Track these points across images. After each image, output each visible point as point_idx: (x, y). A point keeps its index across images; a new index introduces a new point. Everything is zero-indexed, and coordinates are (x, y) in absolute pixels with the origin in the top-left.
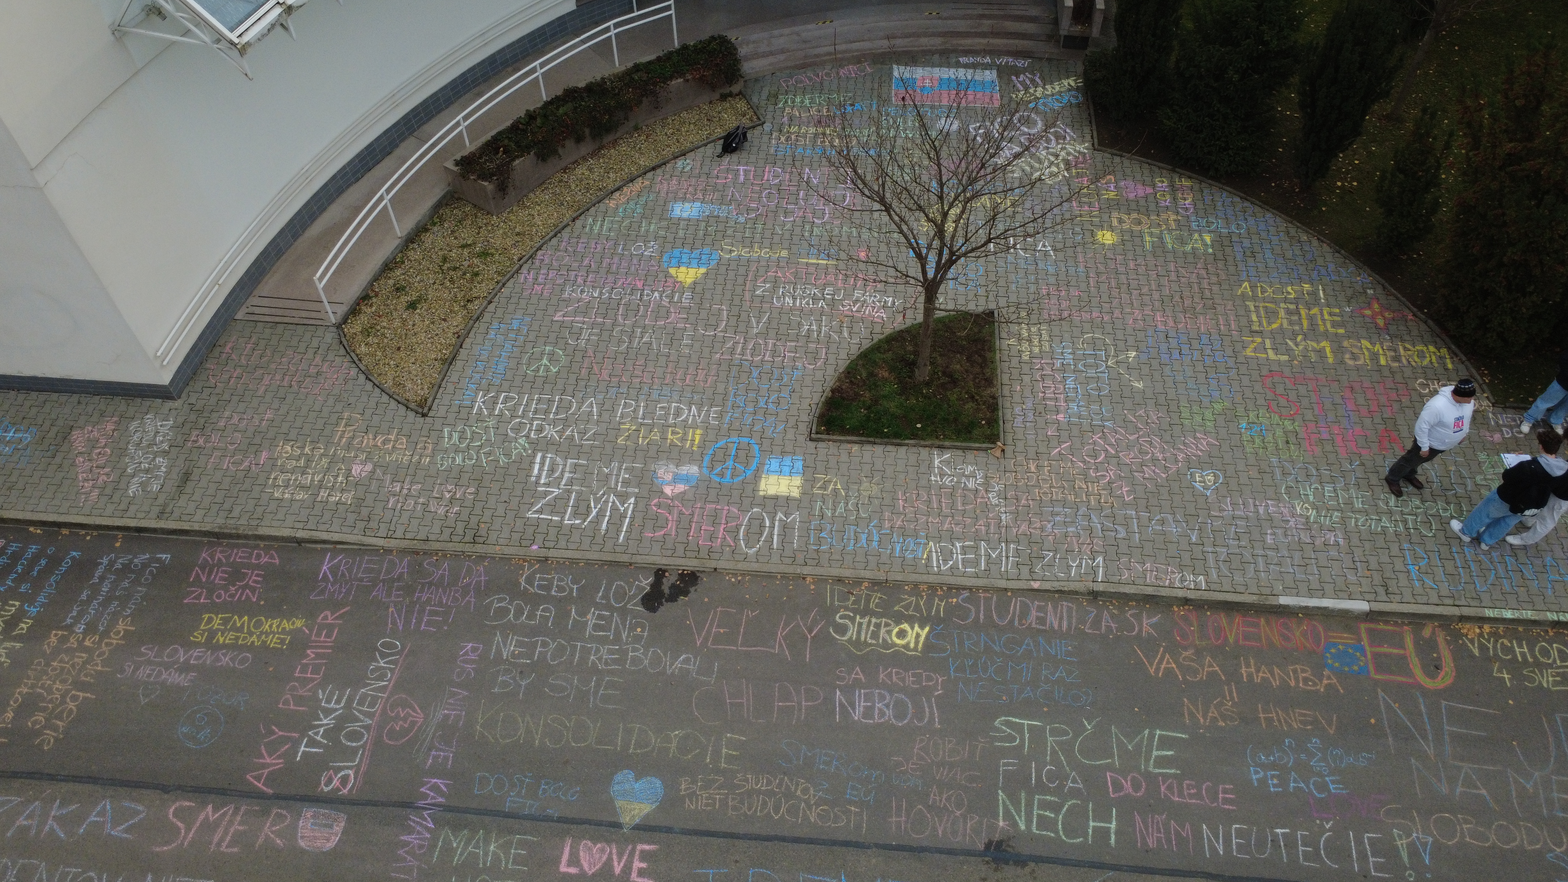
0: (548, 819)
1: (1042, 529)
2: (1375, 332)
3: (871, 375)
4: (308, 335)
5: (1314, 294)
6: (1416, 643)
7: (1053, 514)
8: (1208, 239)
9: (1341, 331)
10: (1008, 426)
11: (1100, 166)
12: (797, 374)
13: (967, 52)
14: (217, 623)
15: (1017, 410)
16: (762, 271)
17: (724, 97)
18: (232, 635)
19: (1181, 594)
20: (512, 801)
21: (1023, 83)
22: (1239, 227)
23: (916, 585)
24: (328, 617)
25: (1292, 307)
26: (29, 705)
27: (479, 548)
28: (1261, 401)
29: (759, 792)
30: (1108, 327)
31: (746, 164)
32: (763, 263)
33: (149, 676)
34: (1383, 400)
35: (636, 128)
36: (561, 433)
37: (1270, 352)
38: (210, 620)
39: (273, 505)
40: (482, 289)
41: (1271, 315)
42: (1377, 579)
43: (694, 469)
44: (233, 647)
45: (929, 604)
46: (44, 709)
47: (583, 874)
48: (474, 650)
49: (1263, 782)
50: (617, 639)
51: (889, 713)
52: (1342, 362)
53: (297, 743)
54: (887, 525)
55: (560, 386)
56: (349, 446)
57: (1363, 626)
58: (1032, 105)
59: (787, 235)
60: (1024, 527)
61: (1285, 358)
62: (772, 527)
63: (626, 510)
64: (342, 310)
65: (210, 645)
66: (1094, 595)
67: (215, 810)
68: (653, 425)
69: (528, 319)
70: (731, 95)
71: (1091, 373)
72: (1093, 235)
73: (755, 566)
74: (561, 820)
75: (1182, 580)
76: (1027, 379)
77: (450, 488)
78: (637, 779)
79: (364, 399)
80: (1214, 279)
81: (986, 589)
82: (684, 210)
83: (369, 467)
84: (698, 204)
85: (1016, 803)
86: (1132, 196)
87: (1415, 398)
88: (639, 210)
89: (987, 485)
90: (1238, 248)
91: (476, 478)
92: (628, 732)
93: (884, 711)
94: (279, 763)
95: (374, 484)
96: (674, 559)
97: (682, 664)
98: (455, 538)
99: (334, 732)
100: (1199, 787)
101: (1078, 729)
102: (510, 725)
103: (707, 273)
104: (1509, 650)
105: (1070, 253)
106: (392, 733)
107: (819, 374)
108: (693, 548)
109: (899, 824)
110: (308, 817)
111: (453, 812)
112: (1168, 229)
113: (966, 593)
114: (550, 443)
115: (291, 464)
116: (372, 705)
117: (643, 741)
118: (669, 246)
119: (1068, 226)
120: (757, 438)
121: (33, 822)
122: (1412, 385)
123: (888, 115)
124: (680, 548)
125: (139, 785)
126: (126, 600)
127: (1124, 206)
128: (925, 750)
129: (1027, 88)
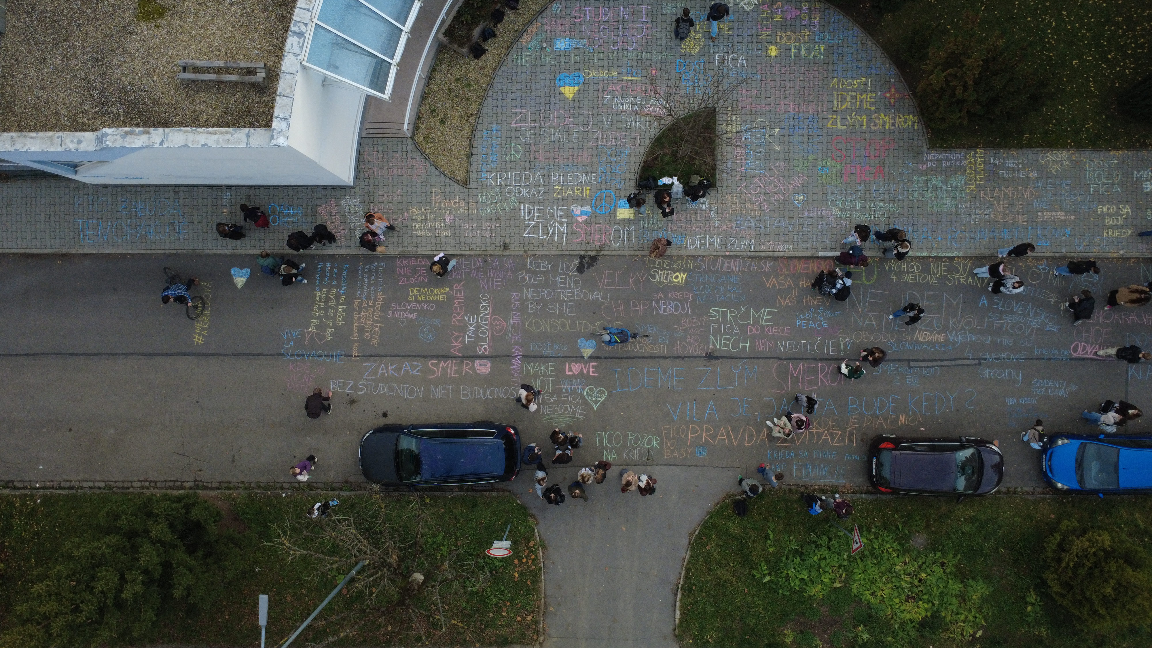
0: (558, 357)
1: (732, 227)
2: (888, 108)
3: (661, 152)
4: (400, 143)
5: (866, 84)
7: (736, 220)
8: (822, 48)
9: (873, 108)
10: (720, 176)
12: (628, 151)
14: (416, 292)
15: (724, 167)
16: (606, 86)
18: (423, 297)
19: (782, 254)
20: (545, 352)
22: (839, 38)
23: (681, 256)
24: (457, 286)
26: (362, 330)
27: (508, 252)
28: (830, 154)
30: (768, 116)
31: (589, 6)
32: (606, 82)
33: (400, 316)
34: (882, 149)
36: (529, 192)
37: (839, 124)
38: (413, 291)
39: (419, 240)
40: (473, 109)
41: (844, 98)
43: (589, 207)
44: (426, 301)
45: (687, 264)
46: (368, 331)
47: (574, 374)
48: (517, 296)
50: (570, 288)
51: (672, 309)
52: (869, 128)
53: (464, 337)
54: (670, 230)
55: (523, 166)
56: (440, 207)
59: (615, 61)
60: (724, 227)
61: (845, 127)
62: (624, 233)
63: (564, 230)
64: (411, 127)
65: (416, 301)
66: (749, 257)
67: (445, 363)
68: (568, 186)
69: (499, 126)
71: (758, 143)
72: (766, 50)
73: (619, 253)
74: (563, 357)
75: (783, 248)
76: (729, 148)
77: (489, 224)
78: (587, 341)
79: (438, 180)
80: (821, 77)
81: (709, 256)
82: (562, 44)
83: (452, 217)
84: (568, 39)
85: (716, 339)
86: (789, 17)
87: (896, 147)
88: (539, 46)
89: (710, 207)
90: (836, 55)
91: (498, 219)
92: (580, 324)
93: (671, 310)
94: (460, 345)
95: (457, 225)
96: (587, 251)
97: (596, 295)
98: (498, 248)
99: (475, 332)
100: (778, 329)
101: (739, 311)
102: (538, 325)
103: (579, 90)
104: (899, 267)
105: (754, 65)
106: (496, 331)
107: (637, 151)
108: (593, 245)
109: (677, 350)
110: (477, 362)
111: (526, 357)
112: (804, 43)
113: (701, 258)
114: (526, 198)
115: (419, 219)
116: (486, 320)
117: (586, 327)
118: (558, 71)
119: (755, 43)
120: (613, 188)
121: (385, 371)
122: (897, 140)
124: (588, 246)
125: (415, 357)
126: (376, 285)
127: (784, 26)
128: (685, 322)
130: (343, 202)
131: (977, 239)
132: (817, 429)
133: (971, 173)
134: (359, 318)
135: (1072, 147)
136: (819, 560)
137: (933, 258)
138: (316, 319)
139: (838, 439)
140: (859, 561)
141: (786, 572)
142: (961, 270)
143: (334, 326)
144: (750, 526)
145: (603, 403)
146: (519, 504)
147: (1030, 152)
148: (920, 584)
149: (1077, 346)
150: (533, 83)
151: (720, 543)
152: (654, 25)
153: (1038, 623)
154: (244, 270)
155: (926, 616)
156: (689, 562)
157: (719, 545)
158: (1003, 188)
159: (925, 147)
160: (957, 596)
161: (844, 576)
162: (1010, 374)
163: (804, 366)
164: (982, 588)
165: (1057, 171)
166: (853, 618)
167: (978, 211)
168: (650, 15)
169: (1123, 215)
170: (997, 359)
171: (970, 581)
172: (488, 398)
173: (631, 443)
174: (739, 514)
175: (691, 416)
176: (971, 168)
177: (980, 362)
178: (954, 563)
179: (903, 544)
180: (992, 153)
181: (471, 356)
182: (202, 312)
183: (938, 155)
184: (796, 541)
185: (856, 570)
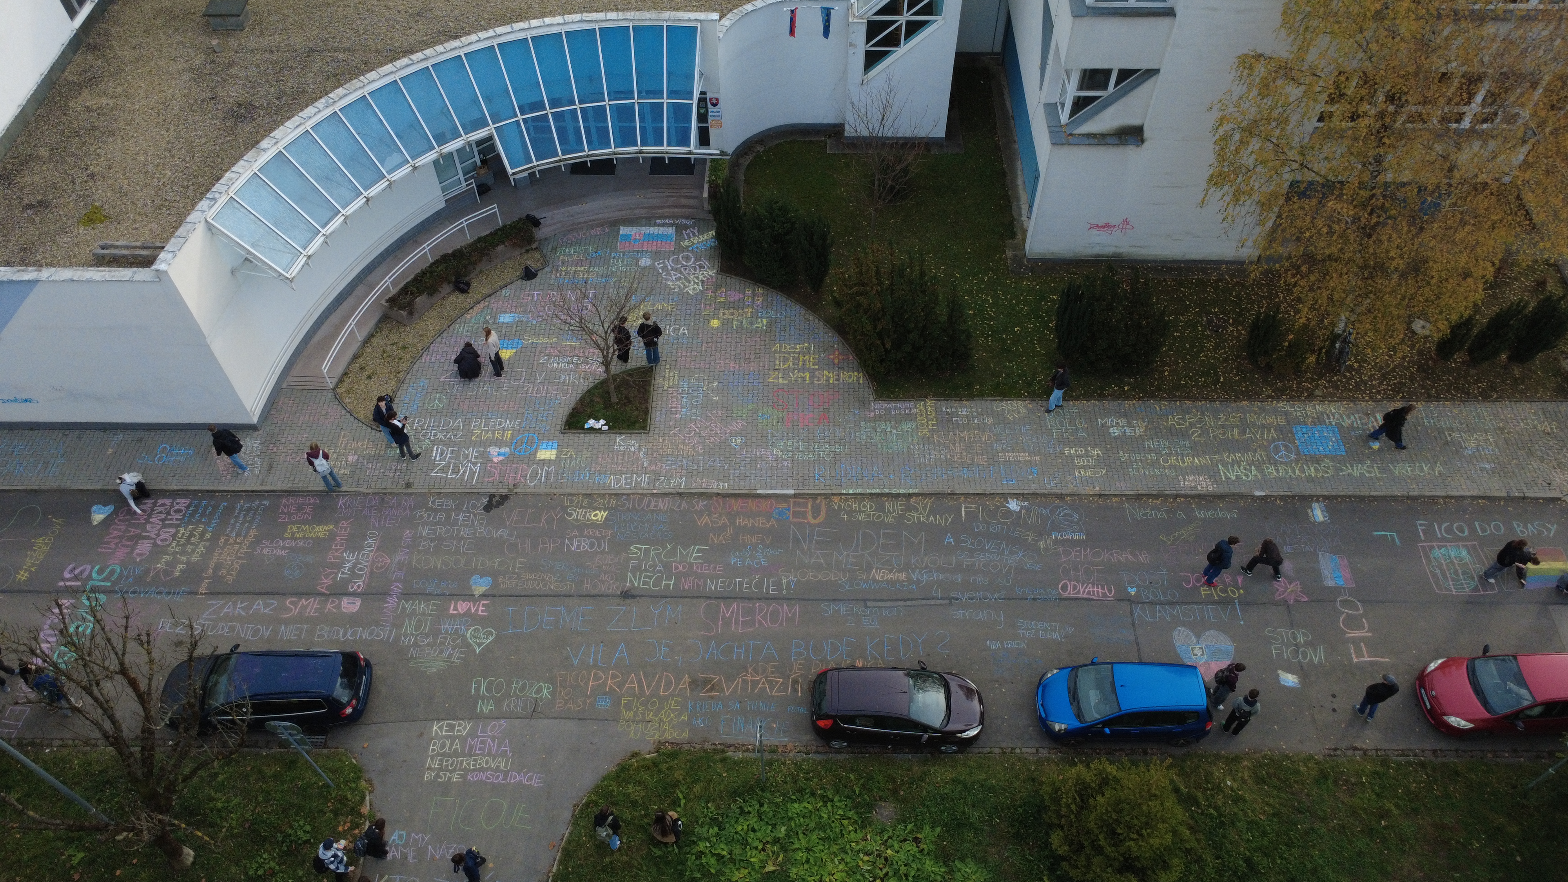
0: (444, 595)
1: (661, 467)
2: (832, 366)
3: (592, 400)
4: (320, 395)
5: (809, 348)
6: (813, 507)
7: (667, 460)
8: (765, 322)
9: (816, 367)
10: (652, 421)
11: (719, 283)
12: (558, 401)
13: (659, 218)
14: (294, 529)
15: (658, 413)
16: (543, 350)
17: (527, 251)
18: (302, 533)
19: (716, 491)
20: (429, 589)
21: (688, 235)
22: (781, 314)
23: (604, 495)
24: (344, 523)
25: (797, 356)
26: (218, 567)
27: (409, 490)
28: (770, 403)
29: (531, 579)
30: (707, 371)
31: (538, 290)
32: (544, 346)
33: (268, 552)
34: (826, 400)
35: (481, 272)
36: (445, 436)
37: (781, 379)
38: (291, 528)
40: (404, 366)
41: (786, 360)
42: (801, 479)
43: (508, 449)
44: (303, 538)
45: (609, 502)
46: (225, 568)
47: (459, 613)
48: (410, 533)
49: (735, 563)
50: (473, 525)
51: (587, 546)
52: (812, 382)
53: (337, 574)
54: (593, 469)
55: (444, 414)
56: (345, 449)
57: (792, 500)
58: (690, 248)
59: (556, 330)
60: (653, 467)
61: (787, 382)
62: (542, 473)
63: (476, 470)
64: (335, 381)
65: (293, 538)
66: (680, 494)
67: (306, 600)
68: (488, 430)
69: (427, 381)
70: (532, 249)
71: (695, 394)
72: (709, 322)
73: (533, 491)
74: (450, 595)
75: (718, 485)
76: (664, 398)
78: (481, 578)
79: (350, 425)
80: (763, 343)
81: (633, 494)
82: (505, 318)
83: (356, 457)
84: (512, 315)
85: (635, 577)
86: (732, 299)
87: (841, 397)
89: (639, 449)
90: (778, 326)
92: (477, 561)
93: (585, 546)
94: (330, 582)
95: (359, 465)
96: (498, 490)
97: (500, 533)
98: (399, 487)
99: (352, 569)
100: (709, 566)
101: (664, 548)
102: (427, 561)
103: (516, 352)
104: (850, 506)
105: (696, 333)
106: (377, 568)
107: (568, 402)
108: (506, 484)
109: (587, 587)
110: (345, 601)
111: (405, 595)
112: (746, 317)
113: (625, 496)
114: (441, 441)
116: (368, 557)
117: (483, 564)
119: (697, 317)
120: (537, 433)
121: (231, 610)
122: (841, 391)
123: (614, 258)
124: (500, 485)
125: (273, 594)
126: (251, 523)
127: (727, 305)
128: (600, 560)
129: (689, 238)
131: (934, 477)
132: (752, 676)
133: (923, 420)
134: (220, 556)
135: (1025, 397)
136: (746, 831)
137: (887, 495)
138: (169, 555)
139: (779, 687)
141: (698, 847)
142: (920, 509)
143: (188, 562)
145: (488, 646)
146: (352, 763)
147: (983, 402)
148: (885, 864)
149: (1066, 584)
152: (599, 304)
154: (107, 508)
156: (568, 841)
158: (958, 432)
159: (871, 398)
161: (780, 857)
162: (988, 614)
163: (738, 606)
164: (974, 873)
165: (1014, 417)
167: (932, 452)
168: (596, 297)
169: (1092, 457)
172: (348, 639)
173: (515, 692)
175: (595, 661)
176: (921, 415)
177: (951, 602)
178: (934, 839)
179: (861, 813)
180: (943, 402)
181: (339, 592)
182: (40, 548)
183: (885, 405)
184: (716, 809)
185: (797, 846)
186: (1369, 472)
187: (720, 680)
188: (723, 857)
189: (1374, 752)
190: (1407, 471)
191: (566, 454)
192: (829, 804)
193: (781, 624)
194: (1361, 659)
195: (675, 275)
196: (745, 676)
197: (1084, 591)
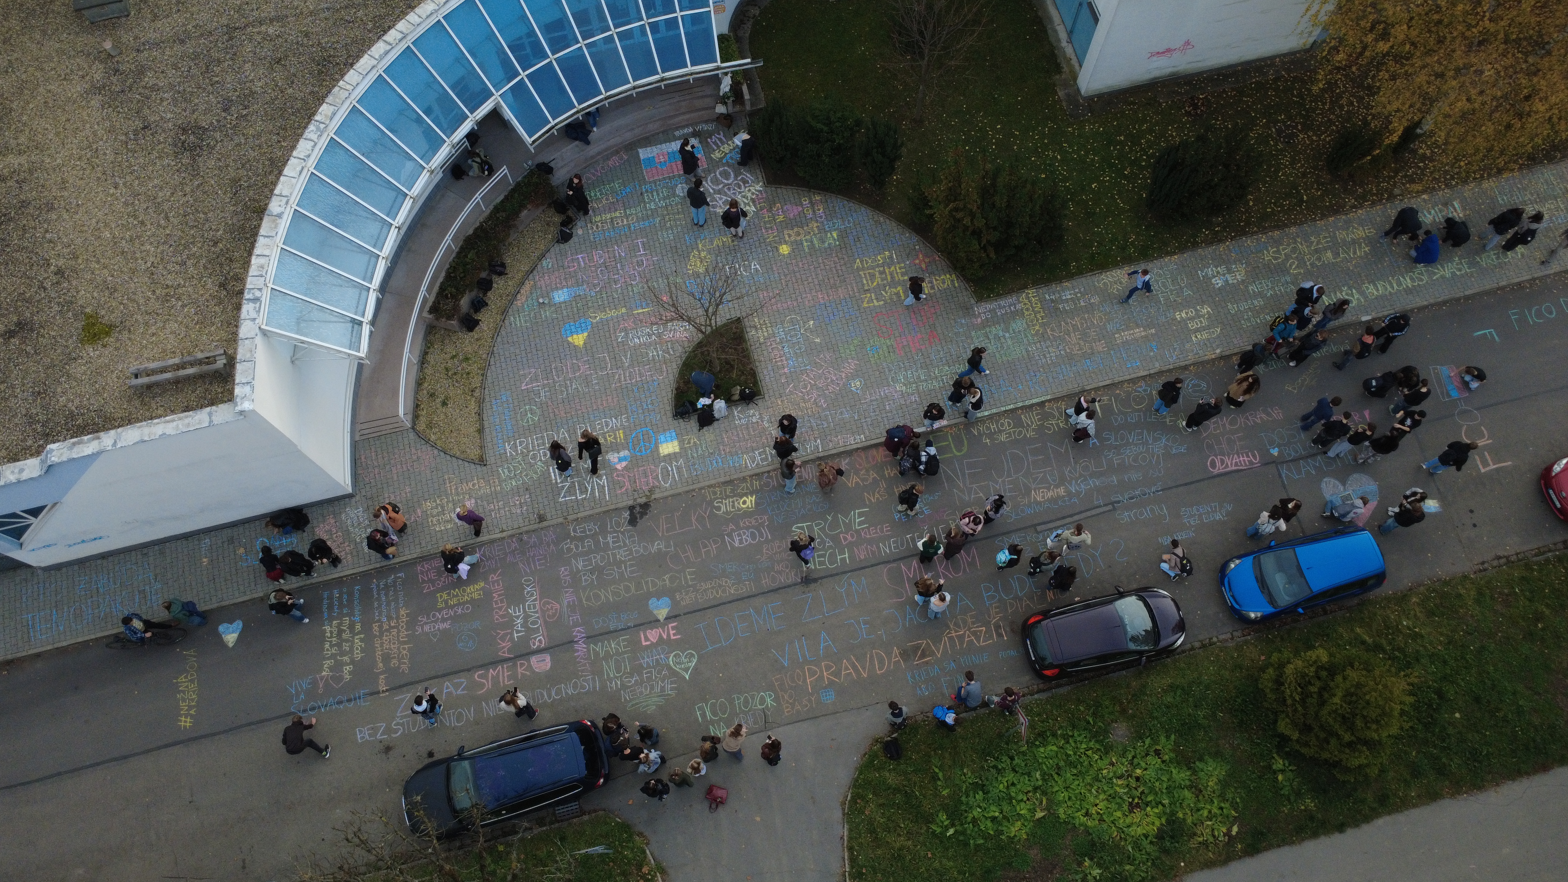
0: (629, 628)
4: (400, 437)
5: (891, 257)
8: (835, 235)
10: (763, 383)
11: (771, 197)
12: (656, 383)
14: (445, 596)
15: (765, 372)
16: (616, 325)
18: (455, 600)
19: (855, 447)
20: (613, 625)
21: (715, 143)
22: (849, 222)
23: (744, 478)
24: (493, 577)
25: (882, 269)
26: (386, 658)
27: (545, 524)
28: (874, 333)
29: (708, 589)
30: (798, 311)
31: (581, 253)
32: (615, 320)
33: (430, 629)
34: (928, 314)
35: (509, 245)
37: (875, 301)
38: (441, 596)
39: (439, 535)
40: (476, 382)
41: (872, 276)
43: (626, 453)
44: (459, 604)
45: (752, 485)
46: (394, 658)
47: (653, 643)
48: (566, 570)
50: (625, 545)
51: (749, 539)
53: (512, 634)
54: (723, 452)
55: (543, 427)
58: (724, 161)
59: (621, 298)
61: (882, 303)
62: (672, 470)
63: (604, 483)
64: (410, 417)
65: (448, 607)
69: (509, 393)
71: (795, 340)
72: (777, 250)
73: (672, 492)
74: (635, 626)
75: (855, 440)
76: (765, 353)
77: (516, 498)
78: (658, 600)
79: (450, 465)
80: (842, 262)
82: (560, 296)
83: (473, 501)
84: (565, 290)
86: (792, 216)
87: (942, 309)
88: (535, 304)
89: (761, 418)
90: (851, 237)
91: (527, 489)
92: (647, 583)
93: (747, 539)
94: (509, 644)
96: (635, 500)
97: (657, 546)
98: (532, 522)
99: (525, 624)
100: (876, 529)
101: (826, 520)
102: (597, 597)
103: (589, 335)
104: (989, 428)
105: (769, 267)
106: (549, 616)
107: (666, 381)
108: (641, 491)
109: (766, 583)
110: (534, 660)
111: (591, 638)
112: (814, 234)
113: (766, 475)
115: (435, 512)
116: (535, 607)
117: (654, 584)
118: (561, 323)
119: (764, 247)
120: (649, 426)
122: (940, 301)
123: (647, 191)
124: (636, 493)
125: (456, 673)
126: (396, 600)
127: (790, 224)
128: (767, 549)
129: (718, 147)
130: (343, 516)
131: (1061, 377)
132: (956, 632)
133: (1030, 315)
134: (382, 646)
135: (1122, 263)
136: (1008, 788)
137: (1022, 408)
138: (328, 659)
139: (985, 636)
140: (1056, 776)
141: (971, 815)
142: (1057, 414)
143: (352, 662)
144: (910, 769)
145: (695, 669)
146: (619, 823)
147: (1083, 279)
148: (1139, 784)
149: (1213, 460)
150: (537, 341)
151: (881, 801)
152: (654, 254)
153: (1298, 794)
154: (235, 625)
155: (1162, 824)
156: (850, 839)
157: (880, 805)
158: (1069, 321)
159: (973, 301)
160: (1189, 788)
161: (1044, 802)
162: (1152, 510)
164: (1215, 769)
165: (1118, 290)
166: (1074, 853)
167: (1050, 349)
168: (647, 247)
169: (1203, 316)
170: (1131, 498)
171: (1197, 763)
172: (555, 700)
173: (740, 708)
174: (891, 758)
175: (804, 656)
176: (1027, 309)
177: (1113, 506)
178: (1170, 747)
179: (1102, 741)
180: (1045, 289)
181: (524, 654)
182: (187, 687)
183: (989, 306)
184: (972, 773)
185: (1056, 789)
186: (1460, 270)
187: (927, 643)
188: (996, 818)
189: (1515, 557)
190: (1492, 260)
191: (689, 443)
192: (1071, 741)
193: (965, 569)
194: (1488, 469)
195: (720, 199)
196: (948, 633)
197: (1232, 462)
